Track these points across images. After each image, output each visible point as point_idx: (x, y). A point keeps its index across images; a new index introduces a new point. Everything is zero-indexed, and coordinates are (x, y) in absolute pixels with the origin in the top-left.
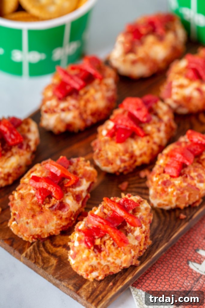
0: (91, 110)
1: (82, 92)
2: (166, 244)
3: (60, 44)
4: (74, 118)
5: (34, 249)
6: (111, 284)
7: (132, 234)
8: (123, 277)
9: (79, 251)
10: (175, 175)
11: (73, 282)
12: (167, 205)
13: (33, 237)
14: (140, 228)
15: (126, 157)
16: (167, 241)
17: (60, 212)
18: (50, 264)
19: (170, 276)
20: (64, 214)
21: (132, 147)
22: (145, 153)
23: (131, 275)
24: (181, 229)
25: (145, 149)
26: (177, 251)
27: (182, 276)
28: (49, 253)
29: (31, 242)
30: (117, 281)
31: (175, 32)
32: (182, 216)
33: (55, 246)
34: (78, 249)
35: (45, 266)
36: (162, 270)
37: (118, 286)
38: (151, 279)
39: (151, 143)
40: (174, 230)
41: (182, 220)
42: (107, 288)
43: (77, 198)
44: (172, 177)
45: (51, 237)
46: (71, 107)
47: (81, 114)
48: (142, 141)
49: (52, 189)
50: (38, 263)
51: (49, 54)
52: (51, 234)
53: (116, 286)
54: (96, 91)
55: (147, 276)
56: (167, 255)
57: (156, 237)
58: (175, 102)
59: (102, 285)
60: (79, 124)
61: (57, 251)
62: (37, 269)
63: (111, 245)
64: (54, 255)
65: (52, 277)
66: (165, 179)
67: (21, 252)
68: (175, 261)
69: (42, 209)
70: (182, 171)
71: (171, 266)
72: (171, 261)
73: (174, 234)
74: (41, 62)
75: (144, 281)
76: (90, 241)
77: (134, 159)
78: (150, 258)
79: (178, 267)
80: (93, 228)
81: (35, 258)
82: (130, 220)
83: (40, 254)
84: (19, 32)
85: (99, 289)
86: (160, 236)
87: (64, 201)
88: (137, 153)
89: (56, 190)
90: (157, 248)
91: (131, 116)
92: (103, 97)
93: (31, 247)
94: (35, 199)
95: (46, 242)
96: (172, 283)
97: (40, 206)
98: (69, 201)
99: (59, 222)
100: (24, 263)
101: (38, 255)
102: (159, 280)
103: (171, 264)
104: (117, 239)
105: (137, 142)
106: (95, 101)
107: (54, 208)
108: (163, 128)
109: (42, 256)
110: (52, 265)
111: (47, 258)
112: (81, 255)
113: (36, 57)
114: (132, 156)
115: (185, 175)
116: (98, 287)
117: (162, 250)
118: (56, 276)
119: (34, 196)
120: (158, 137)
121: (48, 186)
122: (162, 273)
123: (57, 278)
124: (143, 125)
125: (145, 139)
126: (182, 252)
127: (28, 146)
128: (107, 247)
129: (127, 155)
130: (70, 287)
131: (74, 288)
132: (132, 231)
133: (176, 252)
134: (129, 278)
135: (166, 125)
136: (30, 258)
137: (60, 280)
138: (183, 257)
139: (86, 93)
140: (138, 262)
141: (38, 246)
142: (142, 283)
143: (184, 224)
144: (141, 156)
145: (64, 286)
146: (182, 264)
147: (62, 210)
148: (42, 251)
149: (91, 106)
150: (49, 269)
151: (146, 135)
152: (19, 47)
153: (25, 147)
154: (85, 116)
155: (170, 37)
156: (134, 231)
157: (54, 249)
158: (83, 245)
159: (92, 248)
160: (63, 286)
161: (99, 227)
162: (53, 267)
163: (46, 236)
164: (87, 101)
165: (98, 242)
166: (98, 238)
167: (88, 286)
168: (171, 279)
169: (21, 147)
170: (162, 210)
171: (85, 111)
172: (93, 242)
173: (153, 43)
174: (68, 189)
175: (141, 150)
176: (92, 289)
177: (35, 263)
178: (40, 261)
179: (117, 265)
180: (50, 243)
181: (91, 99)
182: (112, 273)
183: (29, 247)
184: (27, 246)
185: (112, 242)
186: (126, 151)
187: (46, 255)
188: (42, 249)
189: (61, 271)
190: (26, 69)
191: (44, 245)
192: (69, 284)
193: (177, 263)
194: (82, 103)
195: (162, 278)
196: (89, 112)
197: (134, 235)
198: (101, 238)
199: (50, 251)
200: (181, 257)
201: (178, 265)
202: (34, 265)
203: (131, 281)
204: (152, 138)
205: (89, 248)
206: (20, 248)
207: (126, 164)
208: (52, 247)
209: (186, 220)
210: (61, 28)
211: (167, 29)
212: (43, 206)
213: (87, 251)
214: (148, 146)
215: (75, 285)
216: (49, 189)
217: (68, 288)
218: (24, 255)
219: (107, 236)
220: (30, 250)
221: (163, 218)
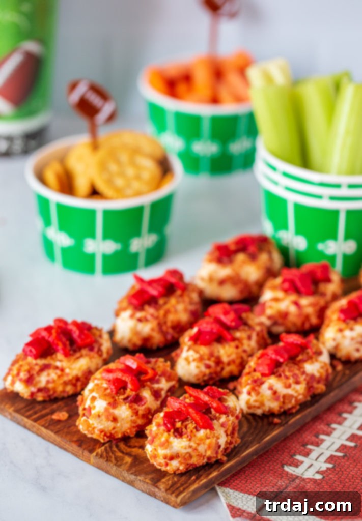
0: (172, 322)
1: (161, 301)
2: (257, 445)
3: (137, 233)
4: (153, 330)
5: (106, 449)
6: (193, 478)
7: (218, 421)
8: (208, 472)
9: (157, 435)
10: (267, 372)
11: (150, 476)
12: (258, 407)
13: (105, 435)
14: (226, 416)
15: (212, 363)
16: (259, 443)
17: (136, 406)
18: (125, 462)
19: (262, 477)
20: (141, 409)
21: (219, 351)
22: (233, 362)
23: (217, 470)
24: (275, 433)
25: (233, 356)
26: (270, 456)
27: (276, 477)
28: (123, 452)
29: (102, 441)
30: (201, 476)
31: (270, 253)
32: (276, 420)
33: (130, 447)
34: (157, 432)
35: (119, 463)
36: (253, 472)
37: (201, 480)
38: (240, 480)
39: (240, 350)
40: (266, 433)
41: (276, 424)
42: (190, 482)
43: (156, 394)
44: (263, 375)
45: (126, 439)
46: (149, 317)
47: (160, 325)
48: (230, 346)
49: (127, 378)
50: (111, 461)
51: (126, 245)
52: (126, 434)
53: (200, 480)
54: (178, 302)
55: (236, 477)
56: (259, 460)
57: (246, 439)
58: (270, 318)
59: (183, 479)
60: (157, 338)
61: (132, 451)
62: (109, 468)
63: (194, 428)
64: (129, 454)
65: (126, 473)
66: (255, 378)
67: (91, 451)
68: (268, 465)
69: (115, 400)
70: (275, 370)
71: (263, 469)
72: (263, 465)
73: (266, 437)
74: (116, 254)
75: (232, 481)
76: (169, 422)
77: (221, 366)
78: (239, 457)
79: (272, 470)
80: (174, 411)
81: (107, 457)
82: (215, 405)
83: (113, 453)
84: (92, 213)
85: (180, 482)
86: (251, 438)
87: (140, 394)
88: (225, 359)
89: (132, 379)
90: (247, 448)
91: (218, 321)
92: (186, 310)
93: (103, 448)
94: (109, 391)
95: (119, 444)
96: (264, 482)
97: (113, 397)
98: (146, 394)
99: (134, 418)
100: (93, 465)
101: (111, 454)
102: (249, 481)
103: (263, 467)
104: (200, 421)
105: (224, 348)
106: (176, 312)
107: (129, 399)
108: (254, 337)
109: (115, 455)
110: (126, 463)
111: (120, 457)
112: (160, 439)
113: (110, 247)
114: (219, 362)
115: (278, 374)
116: (178, 481)
117: (252, 451)
118: (131, 472)
119: (106, 389)
120: (249, 346)
121: (123, 376)
122: (253, 475)
123: (132, 474)
124: (232, 332)
125: (233, 344)
126: (275, 457)
127: (99, 350)
128: (189, 430)
129: (213, 359)
130: (147, 481)
131: (152, 481)
132: (218, 419)
133: (269, 458)
134: (215, 474)
135: (258, 334)
136: (101, 456)
137: (136, 475)
138: (278, 461)
139: (165, 303)
140: (225, 459)
141: (111, 447)
142: (230, 483)
143: (278, 429)
144: (229, 364)
145: (140, 480)
146: (276, 467)
147: (139, 404)
148: (115, 451)
149: (171, 318)
150: (122, 467)
151: (234, 339)
152: (93, 235)
153: (96, 349)
154: (164, 328)
155: (263, 258)
156: (220, 418)
157: (129, 450)
158: (162, 428)
159: (172, 431)
160: (139, 482)
161: (180, 410)
162: (128, 465)
163: (120, 436)
164: (167, 312)
165: (178, 425)
166: (179, 421)
167: (168, 480)
168: (263, 479)
169: (91, 349)
170: (253, 415)
171: (165, 323)
172: (173, 425)
173: (244, 262)
174: (145, 384)
175: (229, 356)
176: (172, 482)
177: (107, 461)
178: (113, 459)
179: (200, 454)
180: (124, 444)
181: (172, 310)
182: (195, 465)
183: (100, 447)
184: (98, 446)
185: (194, 425)
186: (211, 355)
187: (119, 454)
188: (115, 449)
189: (137, 467)
190: (99, 264)
191: (117, 446)
192: (145, 479)
193: (270, 467)
194: (162, 312)
195: (252, 478)
196: (169, 324)
197: (219, 423)
198: (183, 421)
199: (125, 451)
200: (275, 462)
201: (271, 468)
202: (105, 463)
203: (216, 477)
204: (242, 344)
205: (169, 431)
206: (91, 448)
207: (212, 370)
208: (126, 448)
209: (280, 425)
210: (139, 210)
211: (261, 250)
212: (117, 398)
213: (166, 434)
214: (237, 353)
215: (152, 479)
216: (124, 378)
217: (144, 482)
218: (94, 454)
219: (188, 421)
220: (101, 450)
221: (254, 424)
